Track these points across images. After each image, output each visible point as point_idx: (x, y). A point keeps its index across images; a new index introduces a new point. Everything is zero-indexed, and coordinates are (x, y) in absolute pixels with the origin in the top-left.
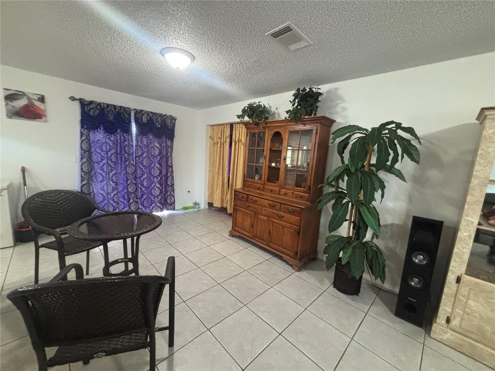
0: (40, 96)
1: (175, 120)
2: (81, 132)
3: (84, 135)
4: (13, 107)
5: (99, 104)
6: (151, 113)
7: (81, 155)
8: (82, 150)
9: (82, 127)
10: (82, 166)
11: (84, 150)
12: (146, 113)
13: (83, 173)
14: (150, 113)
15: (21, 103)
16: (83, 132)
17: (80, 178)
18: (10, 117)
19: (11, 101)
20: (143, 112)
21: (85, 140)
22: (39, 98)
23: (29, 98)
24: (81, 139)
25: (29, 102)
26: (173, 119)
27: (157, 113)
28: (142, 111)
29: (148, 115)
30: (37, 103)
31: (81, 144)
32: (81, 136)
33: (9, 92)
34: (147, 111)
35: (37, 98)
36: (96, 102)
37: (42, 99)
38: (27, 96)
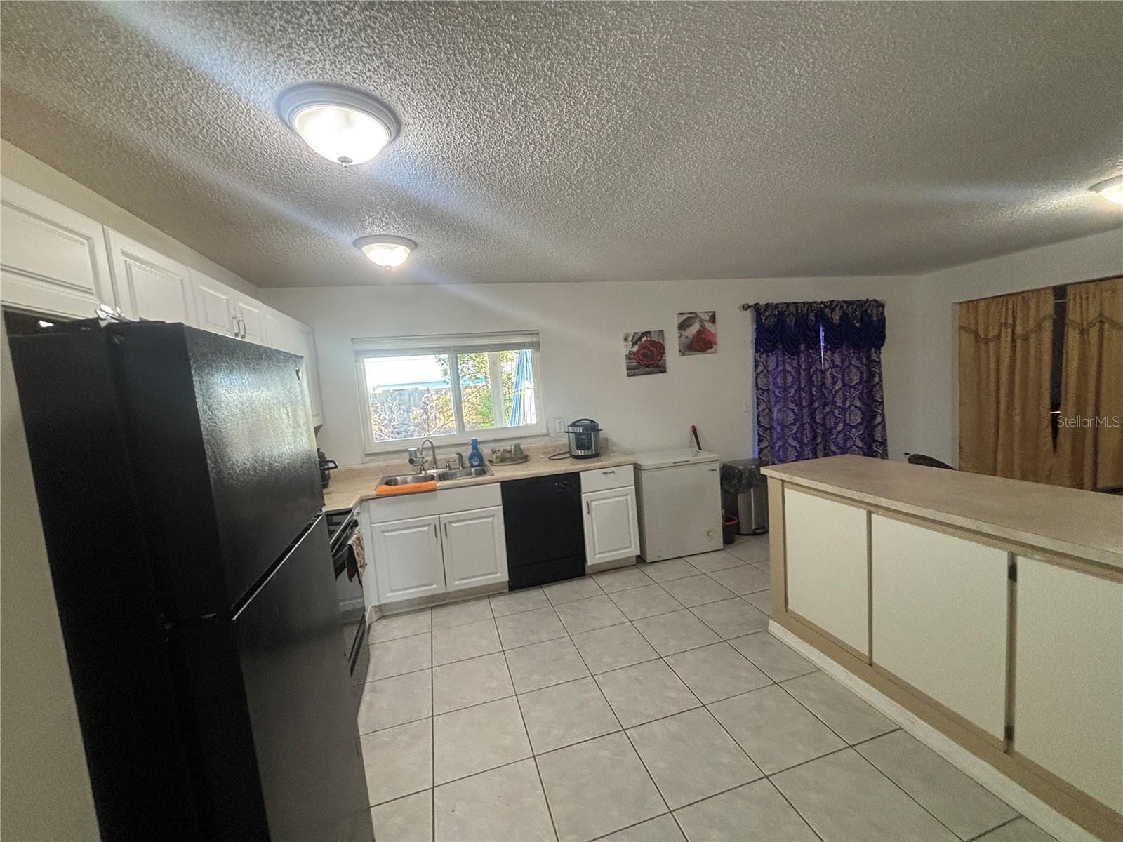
0: (710, 314)
1: (883, 306)
2: (756, 361)
3: (761, 364)
4: (687, 337)
5: (777, 306)
6: (845, 302)
7: (758, 398)
8: (757, 390)
9: (757, 351)
10: (758, 416)
11: (761, 389)
12: (837, 306)
13: (760, 429)
14: (842, 304)
15: (694, 329)
16: (758, 358)
17: (757, 437)
18: (683, 354)
19: (685, 330)
20: (834, 304)
21: (762, 372)
22: (711, 317)
23: (701, 321)
24: (755, 371)
25: (701, 326)
26: (880, 305)
27: (852, 302)
28: (832, 301)
29: (842, 307)
30: (708, 326)
31: (756, 380)
32: (756, 367)
33: (684, 317)
34: (839, 302)
35: (707, 318)
36: (773, 304)
37: (713, 319)
38: (700, 318)
